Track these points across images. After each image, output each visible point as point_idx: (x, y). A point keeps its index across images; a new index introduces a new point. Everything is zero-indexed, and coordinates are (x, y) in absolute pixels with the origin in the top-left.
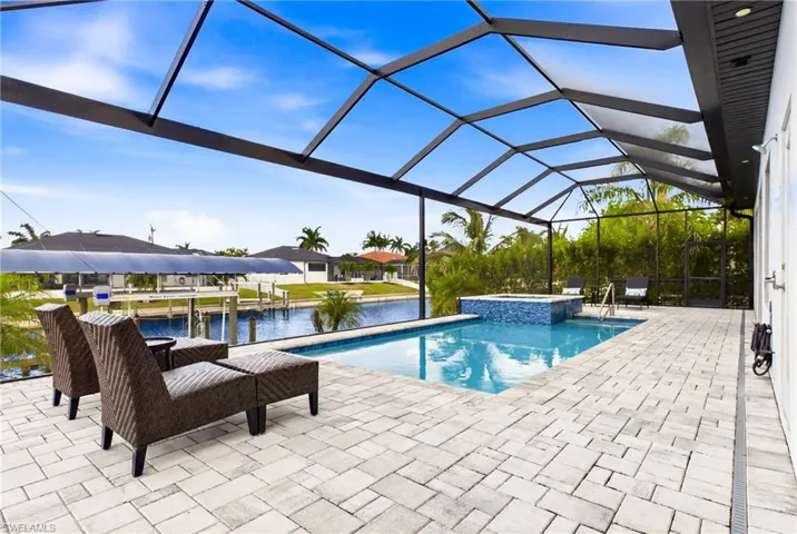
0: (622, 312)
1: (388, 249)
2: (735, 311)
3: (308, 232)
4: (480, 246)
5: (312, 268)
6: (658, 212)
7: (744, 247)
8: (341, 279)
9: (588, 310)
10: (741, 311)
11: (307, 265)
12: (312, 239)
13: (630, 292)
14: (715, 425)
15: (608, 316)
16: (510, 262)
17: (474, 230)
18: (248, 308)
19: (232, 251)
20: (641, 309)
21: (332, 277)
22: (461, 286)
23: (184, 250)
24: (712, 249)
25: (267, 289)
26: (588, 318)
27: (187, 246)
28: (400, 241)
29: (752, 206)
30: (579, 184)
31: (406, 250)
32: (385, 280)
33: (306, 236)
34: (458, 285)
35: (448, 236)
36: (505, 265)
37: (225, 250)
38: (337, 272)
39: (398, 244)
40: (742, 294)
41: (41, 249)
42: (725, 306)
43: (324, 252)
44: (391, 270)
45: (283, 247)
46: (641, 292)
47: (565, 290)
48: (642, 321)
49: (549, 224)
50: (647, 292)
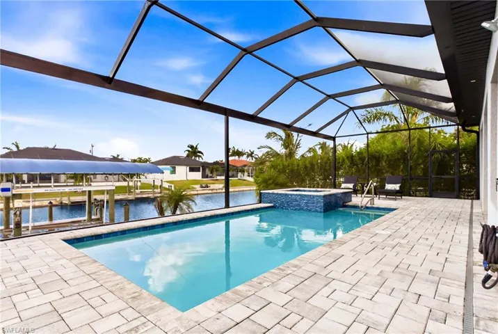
0: (381, 202)
1: (244, 158)
2: (466, 200)
3: (192, 147)
4: (291, 154)
5: (192, 170)
6: (409, 129)
7: (473, 155)
8: (211, 177)
9: (356, 200)
10: (470, 201)
11: (188, 168)
12: (194, 151)
13: (389, 187)
14: (447, 300)
15: (369, 205)
16: (309, 165)
17: (287, 143)
18: (144, 196)
19: (140, 159)
20: (395, 199)
21: (204, 176)
22: (273, 183)
23: (115, 159)
24: (450, 156)
25: (158, 183)
26: (355, 207)
27: (118, 156)
28: (252, 153)
29: (478, 124)
30: (352, 109)
31: (256, 158)
32: (239, 177)
33: (190, 150)
34: (270, 182)
35: (270, 148)
36: (306, 167)
37: (136, 158)
38: (208, 172)
39: (251, 155)
40: (471, 188)
41: (11, 158)
42: (458, 197)
43: (201, 160)
44: (243, 171)
45: (175, 157)
46: (397, 187)
47: (343, 186)
48: (395, 209)
49: (333, 139)
50: (400, 187)
